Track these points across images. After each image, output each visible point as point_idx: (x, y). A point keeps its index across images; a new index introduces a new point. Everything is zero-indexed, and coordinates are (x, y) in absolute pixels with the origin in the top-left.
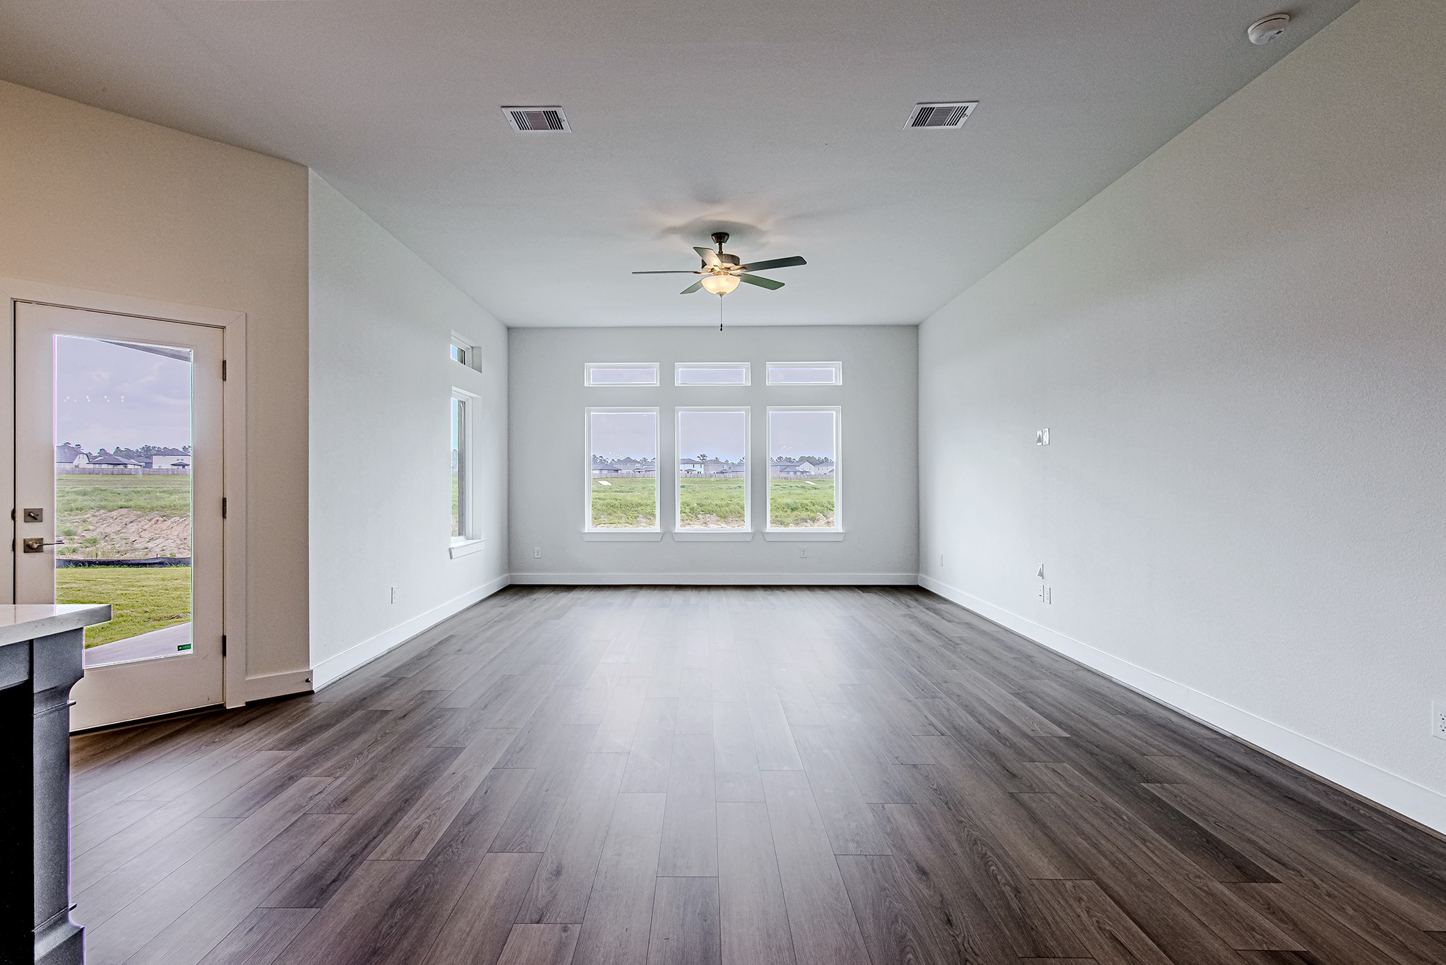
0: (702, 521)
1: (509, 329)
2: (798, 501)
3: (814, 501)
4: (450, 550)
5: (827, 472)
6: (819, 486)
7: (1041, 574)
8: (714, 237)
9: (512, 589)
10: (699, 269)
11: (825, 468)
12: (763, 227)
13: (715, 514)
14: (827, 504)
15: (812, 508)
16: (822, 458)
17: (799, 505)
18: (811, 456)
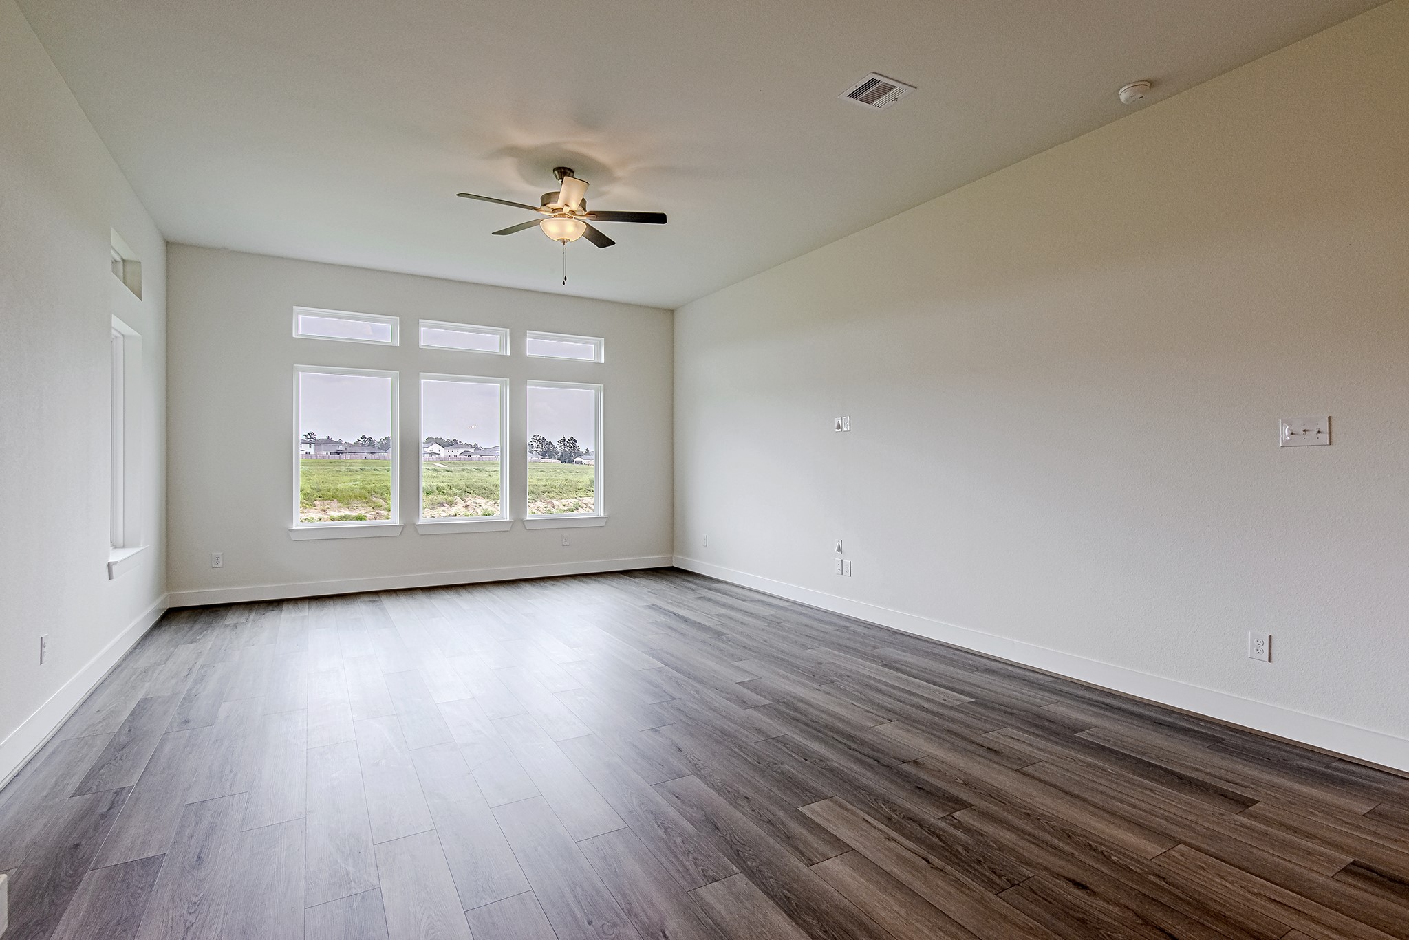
0: (319, 508)
1: (168, 244)
2: (433, 484)
3: (450, 484)
4: (109, 566)
5: (458, 454)
6: (452, 469)
7: (840, 550)
8: (556, 172)
9: (170, 616)
10: (538, 205)
11: (455, 451)
12: (619, 173)
13: (335, 500)
14: (465, 487)
15: (449, 491)
16: (452, 439)
17: (435, 488)
18: (439, 437)
